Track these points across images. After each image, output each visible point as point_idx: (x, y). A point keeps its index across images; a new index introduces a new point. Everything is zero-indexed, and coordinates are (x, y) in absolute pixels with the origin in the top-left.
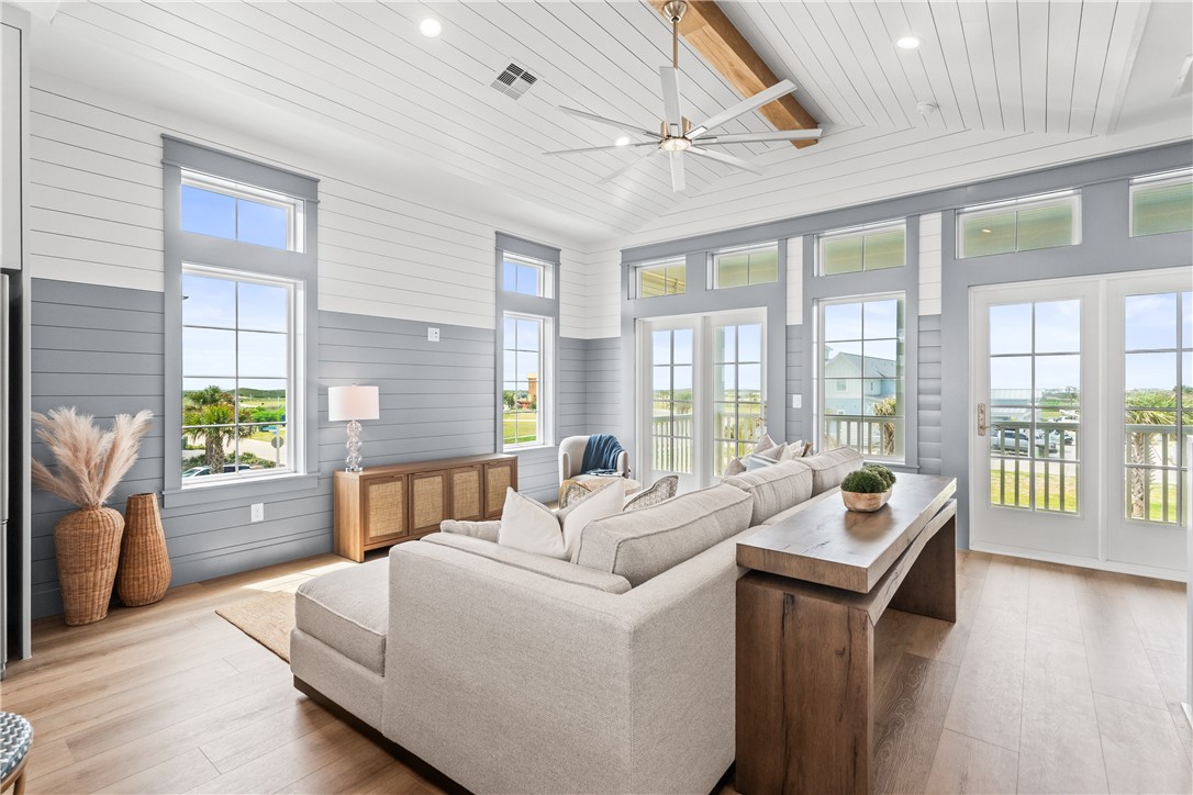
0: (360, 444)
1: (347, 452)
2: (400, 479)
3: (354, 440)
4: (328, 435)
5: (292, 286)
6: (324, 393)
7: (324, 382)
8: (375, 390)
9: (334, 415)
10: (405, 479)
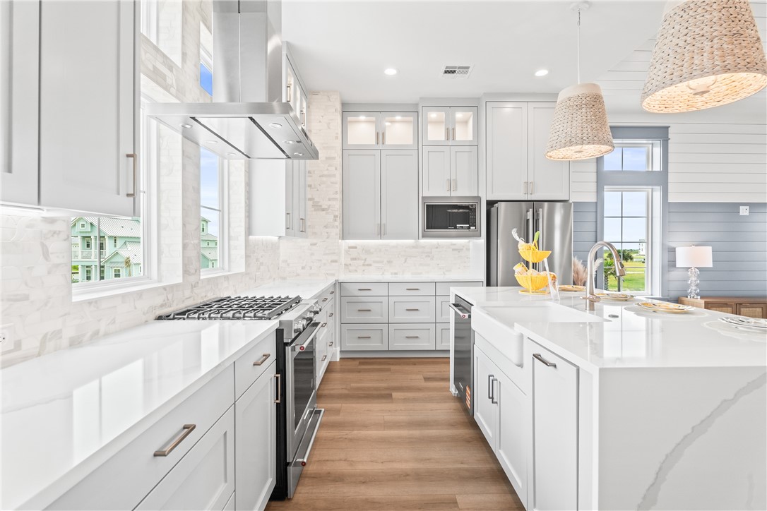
0: (698, 282)
1: (689, 286)
2: (731, 306)
3: (693, 279)
4: (674, 275)
5: (650, 190)
6: (673, 250)
7: (673, 245)
8: (709, 249)
9: (680, 263)
10: (734, 307)
